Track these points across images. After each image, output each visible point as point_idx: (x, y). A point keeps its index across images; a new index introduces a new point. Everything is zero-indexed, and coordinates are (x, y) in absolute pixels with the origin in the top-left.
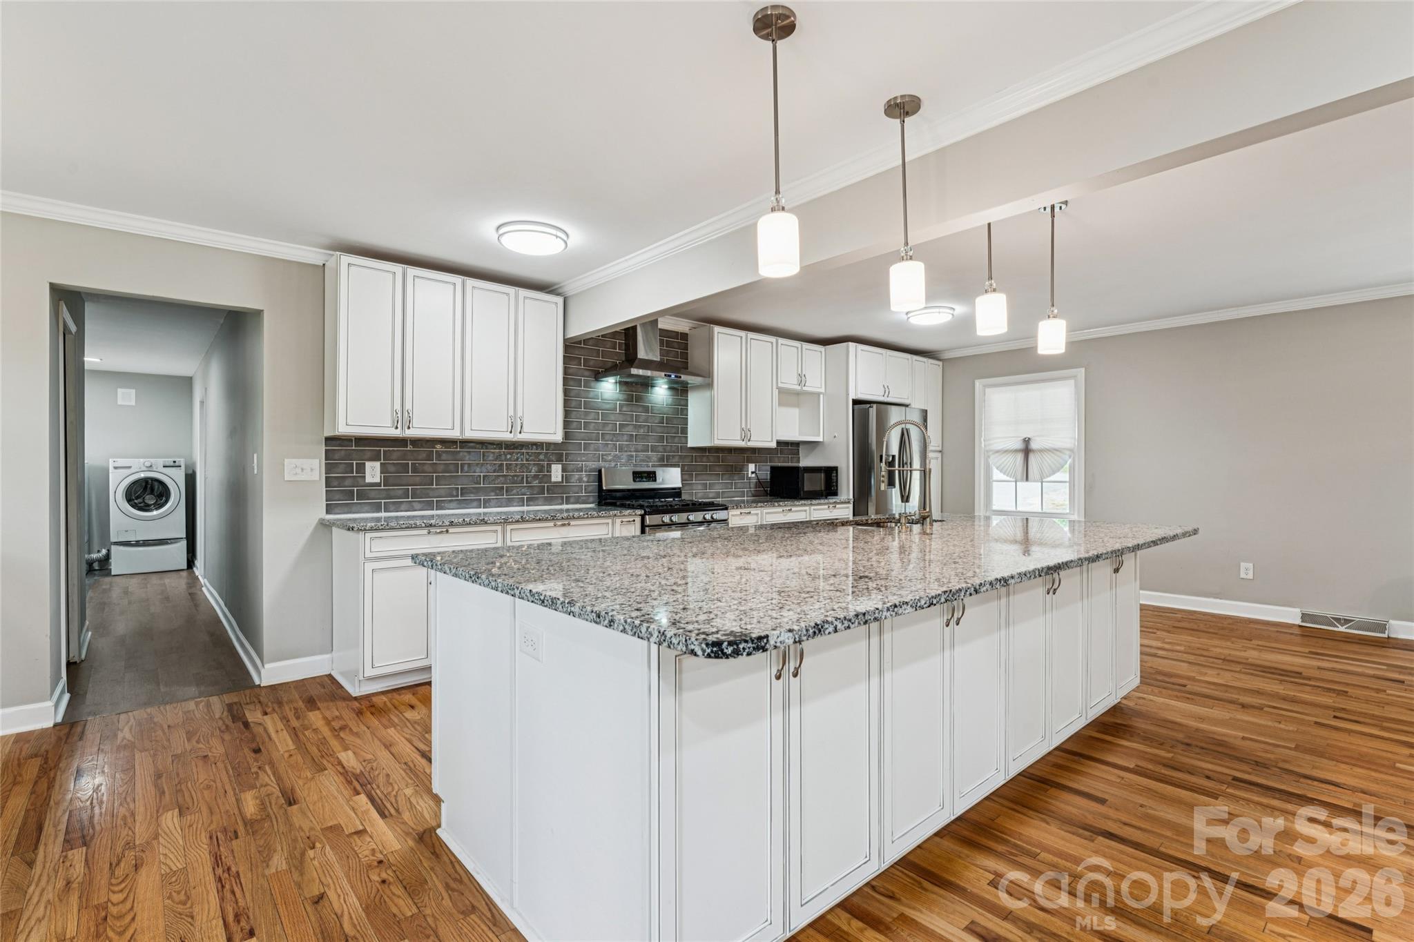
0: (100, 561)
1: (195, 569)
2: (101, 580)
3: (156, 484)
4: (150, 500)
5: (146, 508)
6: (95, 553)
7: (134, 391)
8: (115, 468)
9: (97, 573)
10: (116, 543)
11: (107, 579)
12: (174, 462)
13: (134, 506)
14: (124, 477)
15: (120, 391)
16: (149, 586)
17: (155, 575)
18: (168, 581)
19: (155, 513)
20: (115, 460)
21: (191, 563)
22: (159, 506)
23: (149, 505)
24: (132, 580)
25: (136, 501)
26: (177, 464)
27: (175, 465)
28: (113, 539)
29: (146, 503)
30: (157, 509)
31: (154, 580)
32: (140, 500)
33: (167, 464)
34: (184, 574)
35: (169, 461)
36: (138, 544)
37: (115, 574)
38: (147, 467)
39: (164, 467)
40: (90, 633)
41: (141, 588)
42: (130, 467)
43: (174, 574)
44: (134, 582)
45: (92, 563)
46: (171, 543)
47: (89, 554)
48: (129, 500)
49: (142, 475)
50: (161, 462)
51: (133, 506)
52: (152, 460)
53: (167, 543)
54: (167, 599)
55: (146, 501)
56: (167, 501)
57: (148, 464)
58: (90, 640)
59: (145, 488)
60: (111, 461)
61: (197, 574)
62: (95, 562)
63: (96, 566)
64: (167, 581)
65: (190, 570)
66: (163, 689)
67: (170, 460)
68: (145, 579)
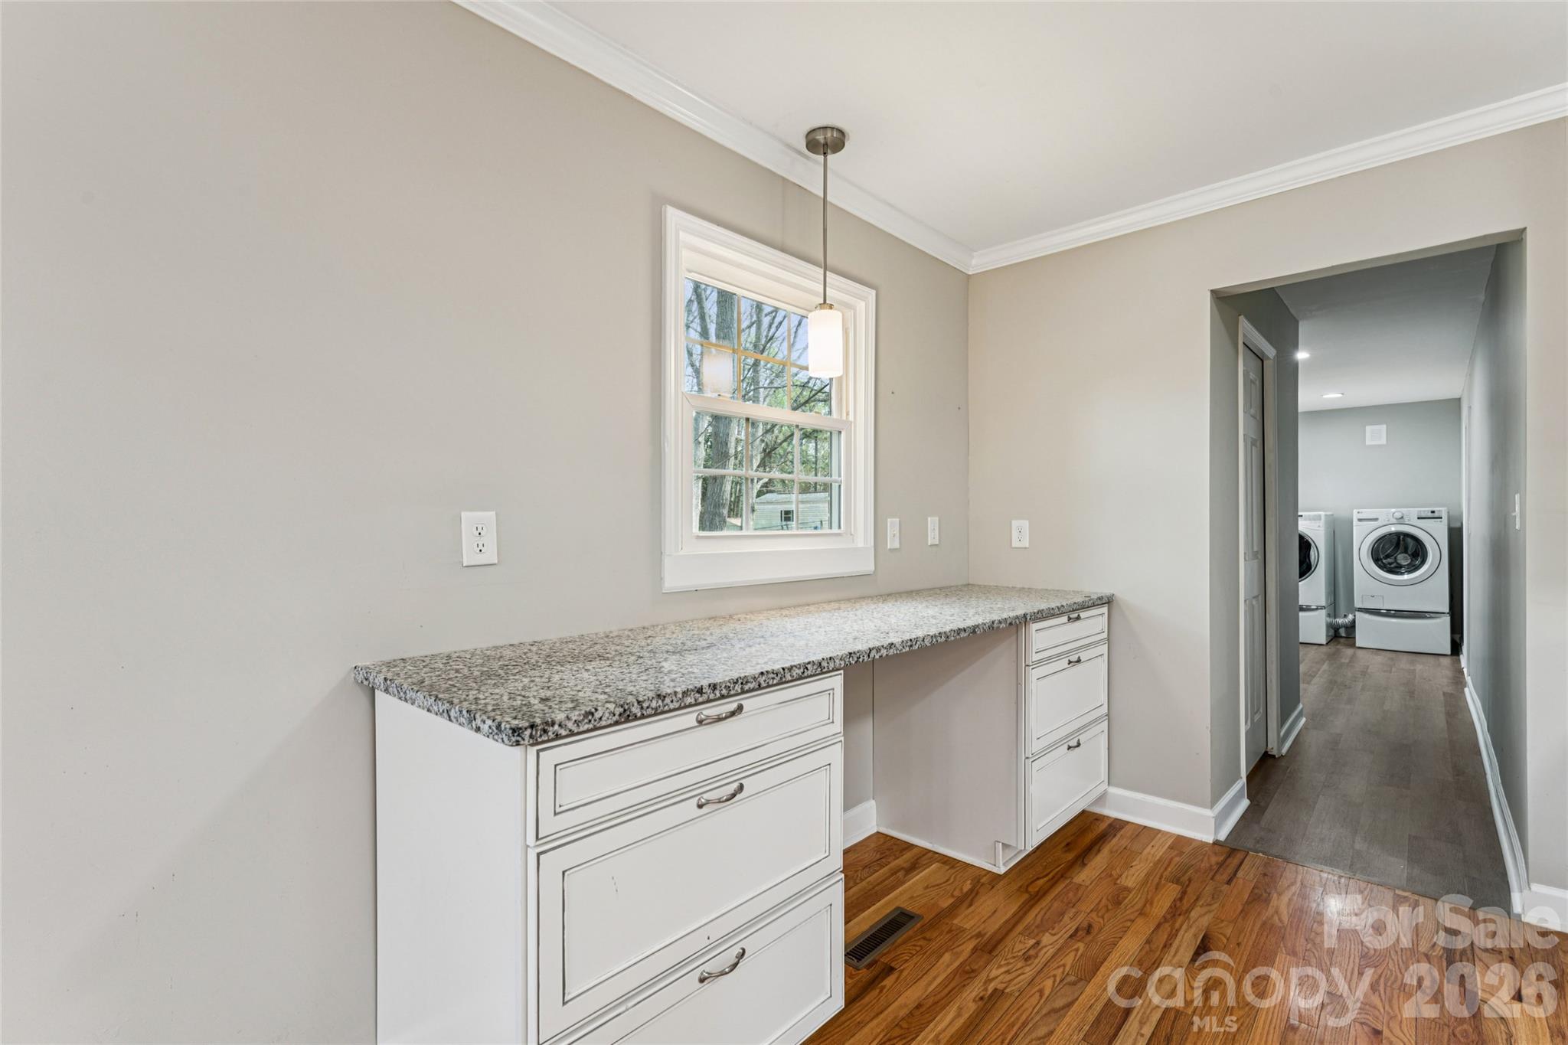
0: (1346, 627)
1: (1461, 656)
2: (1344, 650)
3: (1409, 540)
4: (1403, 559)
5: (1395, 569)
6: (1339, 617)
7: (1385, 426)
8: (1360, 520)
9: (1342, 640)
10: (1361, 610)
11: (1349, 651)
12: (1433, 512)
13: (1383, 567)
14: (1369, 531)
15: (1369, 428)
16: (1394, 669)
17: (1405, 657)
18: (1421, 667)
19: (1406, 577)
20: (1360, 510)
21: (1456, 648)
22: (1413, 568)
23: (1401, 567)
24: (1376, 657)
25: (1384, 561)
26: (1436, 515)
27: (1434, 516)
28: (1358, 604)
29: (1397, 563)
30: (1410, 572)
31: (1404, 662)
32: (1389, 560)
33: (1423, 515)
34: (1446, 661)
35: (1426, 511)
36: (1388, 614)
37: (1360, 646)
38: (1396, 519)
39: (1418, 518)
40: (1304, 720)
41: (1385, 671)
42: (1376, 519)
43: (1431, 659)
44: (1379, 659)
45: (1338, 629)
46: (1431, 618)
47: (1335, 618)
48: (1377, 560)
49: (1393, 529)
50: (1412, 513)
51: (1380, 567)
52: (1404, 510)
53: (1426, 618)
54: (1411, 694)
55: (1399, 562)
56: (1423, 562)
57: (1398, 515)
58: (1301, 729)
59: (1398, 545)
60: (1355, 511)
61: (1463, 666)
62: (1342, 627)
63: (1342, 632)
64: (1419, 667)
65: (1454, 657)
66: (1359, 845)
67: (1427, 509)
68: (1392, 659)
